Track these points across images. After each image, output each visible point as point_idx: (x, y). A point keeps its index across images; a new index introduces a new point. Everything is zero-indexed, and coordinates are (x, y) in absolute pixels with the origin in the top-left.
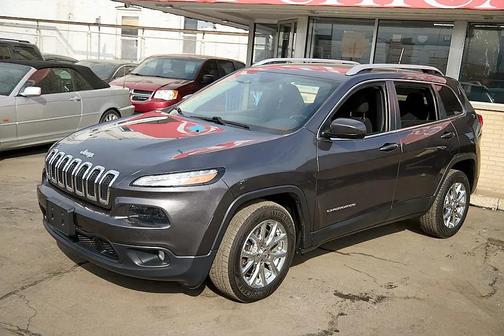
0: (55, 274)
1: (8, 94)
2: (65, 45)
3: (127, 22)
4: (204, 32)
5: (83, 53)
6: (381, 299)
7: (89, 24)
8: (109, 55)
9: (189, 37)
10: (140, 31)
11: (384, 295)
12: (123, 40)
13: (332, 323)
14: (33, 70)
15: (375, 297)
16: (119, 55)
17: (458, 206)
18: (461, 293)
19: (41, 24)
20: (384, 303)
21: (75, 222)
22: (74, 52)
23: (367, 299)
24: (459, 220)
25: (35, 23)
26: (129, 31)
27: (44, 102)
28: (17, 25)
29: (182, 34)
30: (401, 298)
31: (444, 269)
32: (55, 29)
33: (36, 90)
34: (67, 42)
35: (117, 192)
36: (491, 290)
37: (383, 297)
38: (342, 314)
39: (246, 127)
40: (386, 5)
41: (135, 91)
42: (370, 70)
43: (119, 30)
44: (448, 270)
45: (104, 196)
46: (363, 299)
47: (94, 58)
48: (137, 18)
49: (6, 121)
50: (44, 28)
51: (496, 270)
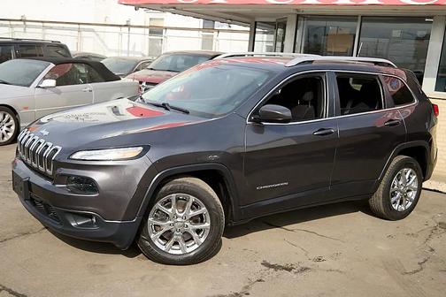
0: (24, 234)
1: (29, 86)
2: (102, 45)
3: (154, 23)
4: (218, 31)
5: (116, 51)
6: (304, 269)
7: (120, 26)
8: (138, 53)
9: (208, 36)
10: (164, 31)
11: (309, 267)
12: (150, 39)
13: (246, 287)
14: (52, 65)
15: (299, 268)
16: (146, 53)
17: (409, 191)
18: (386, 269)
19: (81, 26)
20: (304, 273)
21: (30, 190)
22: (110, 50)
23: (290, 270)
24: (410, 203)
25: (77, 26)
26: (155, 31)
27: (59, 93)
28: (63, 29)
29: (201, 32)
30: (324, 270)
31: (379, 247)
32: (93, 31)
33: (52, 83)
34: (103, 42)
35: (58, 164)
36: (418, 267)
37: (307, 269)
38: (260, 281)
39: (187, 112)
40: (360, 3)
41: (147, 83)
42: (312, 61)
43: (147, 31)
44: (383, 249)
45: (49, 167)
46: (286, 269)
47: (124, 55)
48: (162, 19)
49: (26, 108)
50: (85, 30)
51: (432, 250)
